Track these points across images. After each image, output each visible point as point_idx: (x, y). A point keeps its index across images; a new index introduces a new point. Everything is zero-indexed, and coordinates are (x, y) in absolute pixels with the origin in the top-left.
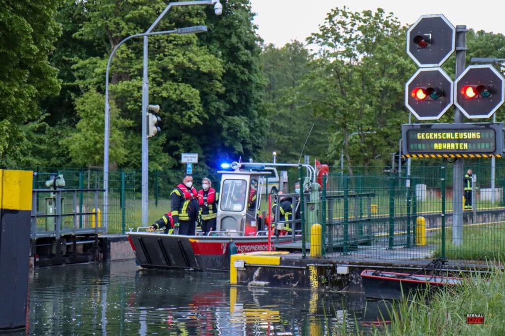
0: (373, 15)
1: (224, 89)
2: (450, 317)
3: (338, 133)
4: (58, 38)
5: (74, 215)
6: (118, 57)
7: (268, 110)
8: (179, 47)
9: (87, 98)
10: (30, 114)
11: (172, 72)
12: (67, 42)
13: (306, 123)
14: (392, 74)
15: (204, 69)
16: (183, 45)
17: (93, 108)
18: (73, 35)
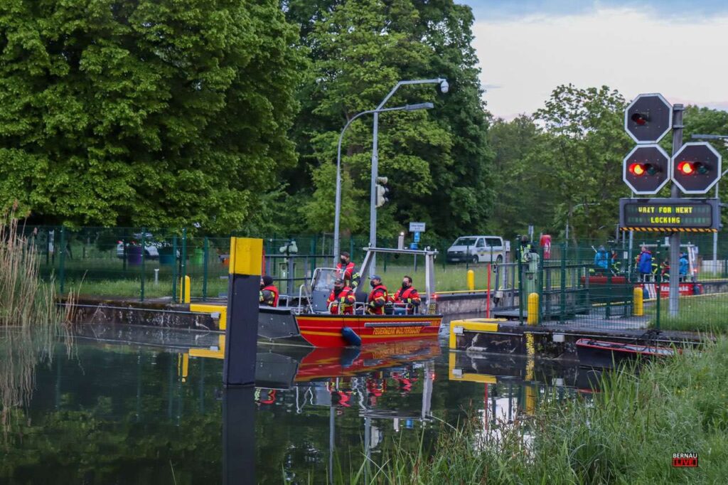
0: (598, 92)
1: (453, 161)
2: (657, 387)
3: (563, 204)
4: (297, 115)
5: (305, 279)
6: (353, 131)
7: (495, 182)
8: (411, 121)
9: (324, 169)
10: (270, 184)
11: (404, 145)
12: (307, 118)
13: (533, 194)
14: (616, 149)
15: (434, 142)
16: (414, 120)
17: (329, 179)
18: (313, 112)
